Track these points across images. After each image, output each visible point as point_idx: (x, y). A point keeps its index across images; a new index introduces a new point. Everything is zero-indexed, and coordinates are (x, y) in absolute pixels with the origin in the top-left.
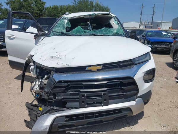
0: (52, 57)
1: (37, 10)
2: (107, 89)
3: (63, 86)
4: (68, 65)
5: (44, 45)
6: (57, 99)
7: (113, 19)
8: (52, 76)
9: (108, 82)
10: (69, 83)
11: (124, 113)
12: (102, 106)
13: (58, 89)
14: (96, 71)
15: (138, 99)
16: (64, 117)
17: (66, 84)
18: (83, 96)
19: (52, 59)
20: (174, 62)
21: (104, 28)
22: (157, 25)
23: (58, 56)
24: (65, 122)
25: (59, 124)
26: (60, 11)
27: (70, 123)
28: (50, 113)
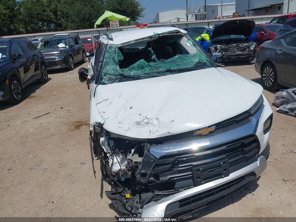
0: (138, 123)
1: (4, 9)
2: (227, 156)
3: (169, 162)
4: (169, 133)
5: (108, 102)
6: (162, 181)
7: (185, 37)
8: (149, 152)
9: (227, 147)
10: (177, 157)
11: (248, 179)
12: (223, 178)
13: (162, 168)
14: (208, 134)
15: (260, 158)
16: (178, 203)
17: (172, 159)
18: (198, 170)
19: (139, 126)
20: (263, 79)
21: (177, 56)
22: (213, 11)
23: (146, 121)
24: (181, 209)
25: (174, 212)
26: (48, 6)
27: (187, 207)
28: (156, 201)
